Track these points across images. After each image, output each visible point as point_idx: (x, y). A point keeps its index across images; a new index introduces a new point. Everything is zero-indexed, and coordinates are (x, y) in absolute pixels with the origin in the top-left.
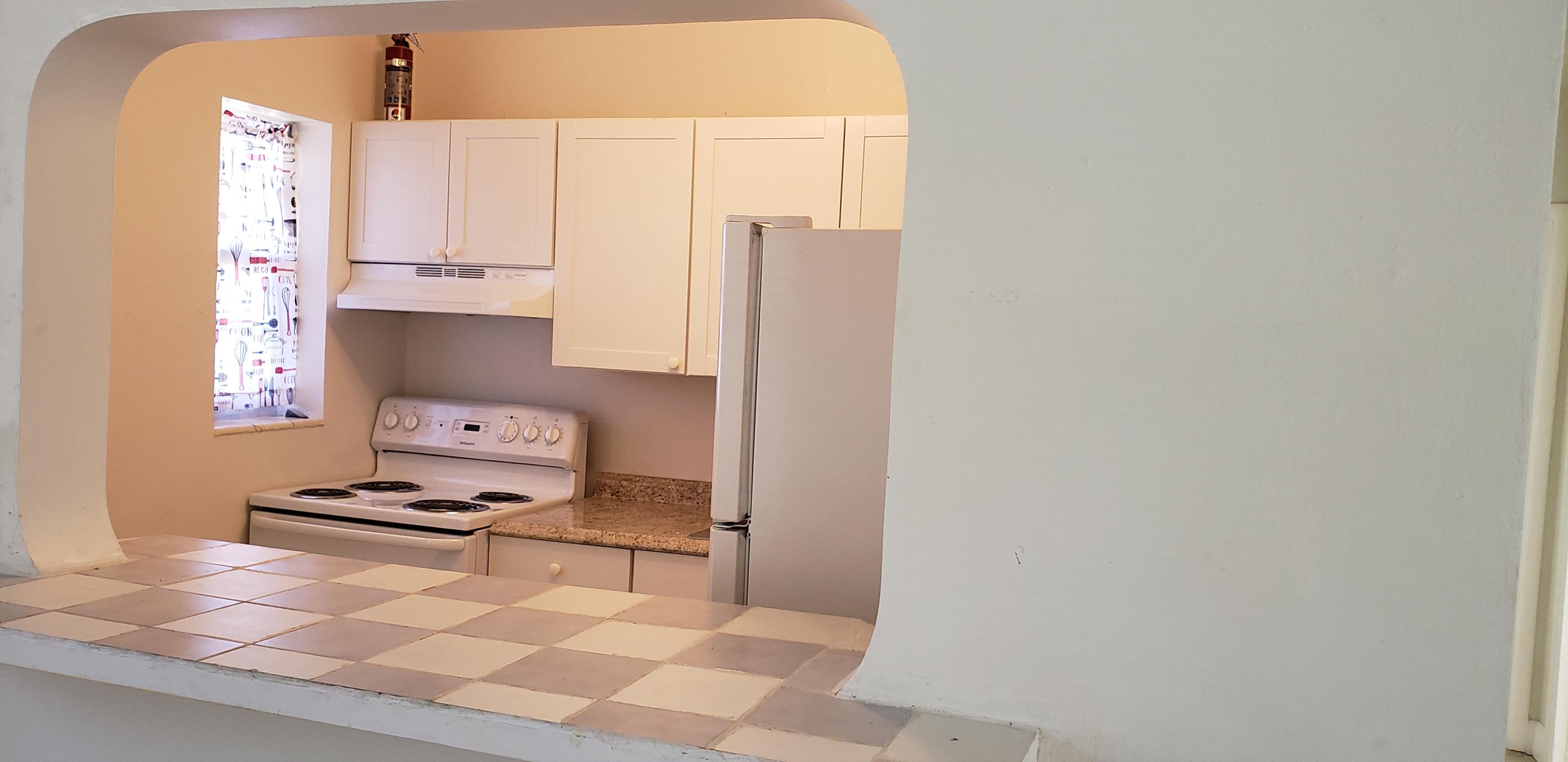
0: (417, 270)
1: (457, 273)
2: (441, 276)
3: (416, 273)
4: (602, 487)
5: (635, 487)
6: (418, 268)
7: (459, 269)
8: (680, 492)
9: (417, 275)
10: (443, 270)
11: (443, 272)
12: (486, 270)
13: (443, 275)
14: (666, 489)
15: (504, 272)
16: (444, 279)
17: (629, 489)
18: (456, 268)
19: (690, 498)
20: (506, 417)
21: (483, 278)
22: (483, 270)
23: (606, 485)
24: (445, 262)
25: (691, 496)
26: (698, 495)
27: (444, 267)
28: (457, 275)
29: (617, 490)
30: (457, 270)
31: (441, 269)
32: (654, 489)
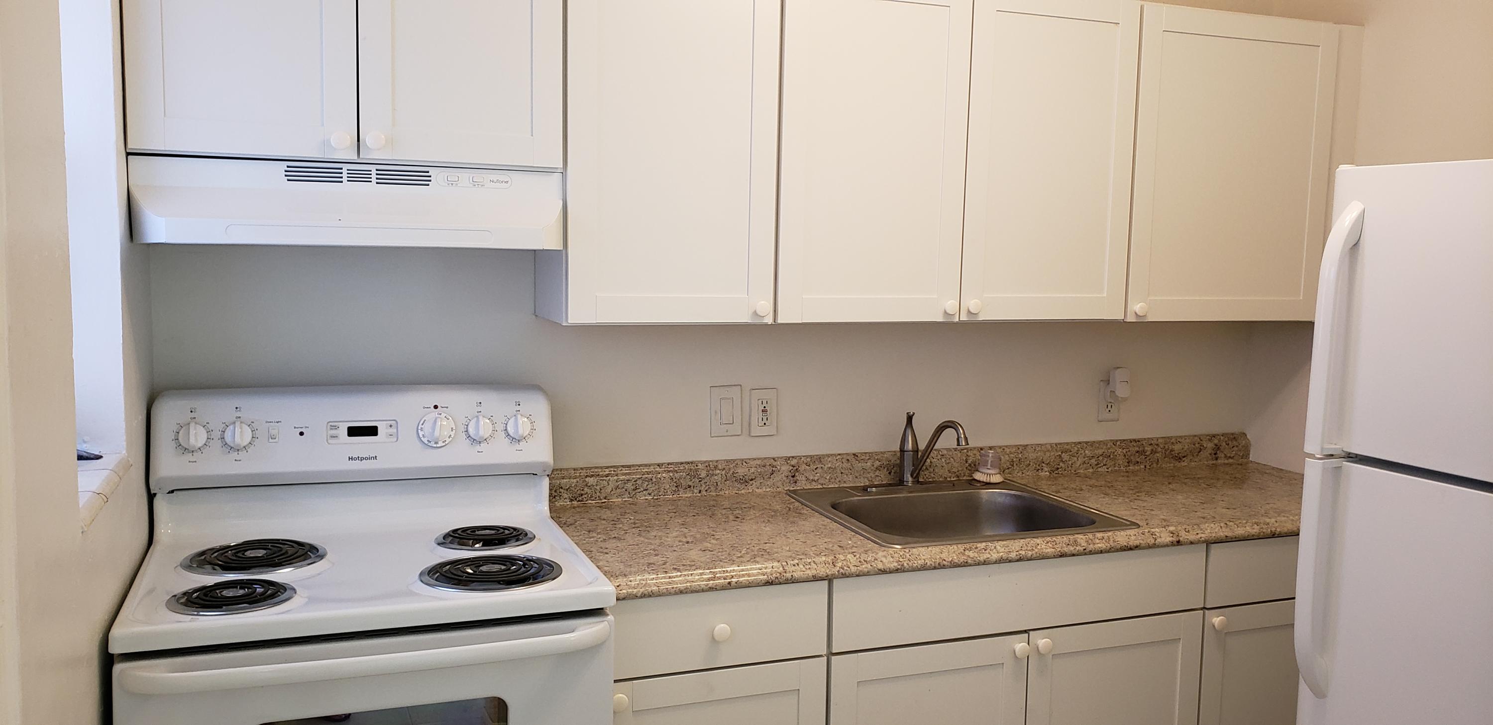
0: (286, 171)
1: (374, 176)
2: (342, 182)
3: (286, 176)
4: (555, 491)
6: (288, 167)
7: (377, 170)
8: (675, 480)
9: (288, 180)
10: (345, 171)
11: (345, 175)
12: (432, 172)
13: (345, 179)
14: (654, 480)
15: (465, 175)
16: (347, 187)
18: (373, 168)
19: (690, 487)
20: (424, 408)
21: (428, 185)
22: (428, 172)
23: (562, 488)
24: (356, 158)
25: (690, 483)
26: (700, 481)
27: (345, 167)
28: (374, 180)
29: (578, 492)
30: (374, 172)
31: (342, 169)
32: (637, 481)
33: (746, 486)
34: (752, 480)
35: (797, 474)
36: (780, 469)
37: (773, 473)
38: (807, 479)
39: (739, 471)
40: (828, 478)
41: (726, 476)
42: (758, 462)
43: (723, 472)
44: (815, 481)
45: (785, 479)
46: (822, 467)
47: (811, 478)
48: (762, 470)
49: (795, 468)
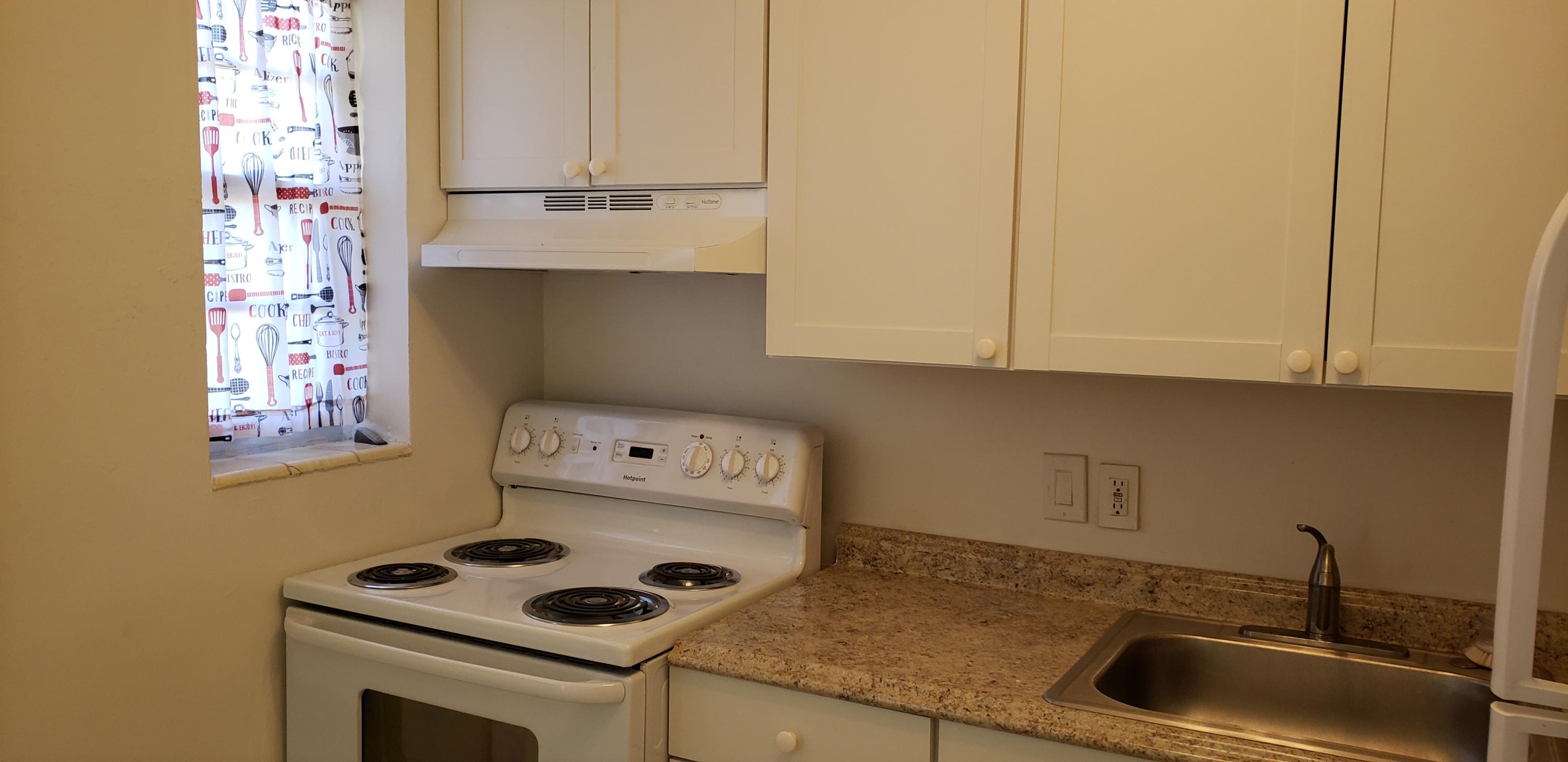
0: (545, 201)
1: (608, 203)
2: (584, 210)
3: (545, 206)
4: (848, 549)
5: (905, 553)
6: (547, 197)
7: (611, 196)
8: (984, 565)
9: (547, 210)
10: (586, 199)
11: (586, 203)
12: (654, 195)
13: (586, 207)
14: (958, 559)
15: (682, 198)
16: (589, 215)
17: (893, 554)
18: (607, 194)
19: (1003, 576)
20: (692, 436)
21: (650, 209)
22: (650, 196)
23: (854, 547)
24: (588, 185)
25: (1004, 573)
26: (1016, 572)
27: (587, 195)
28: (608, 207)
29: (872, 555)
30: (608, 199)
31: (584, 197)
32: (938, 557)
33: (1081, 591)
34: (1089, 585)
35: (1157, 590)
36: (1131, 578)
37: (1120, 582)
38: (1174, 600)
39: (1070, 569)
40: (1207, 604)
41: (1052, 573)
42: (1104, 563)
43: (1048, 568)
44: (1186, 606)
45: (1139, 593)
46: (1197, 587)
47: (1180, 599)
48: (1104, 575)
49: (1154, 581)
